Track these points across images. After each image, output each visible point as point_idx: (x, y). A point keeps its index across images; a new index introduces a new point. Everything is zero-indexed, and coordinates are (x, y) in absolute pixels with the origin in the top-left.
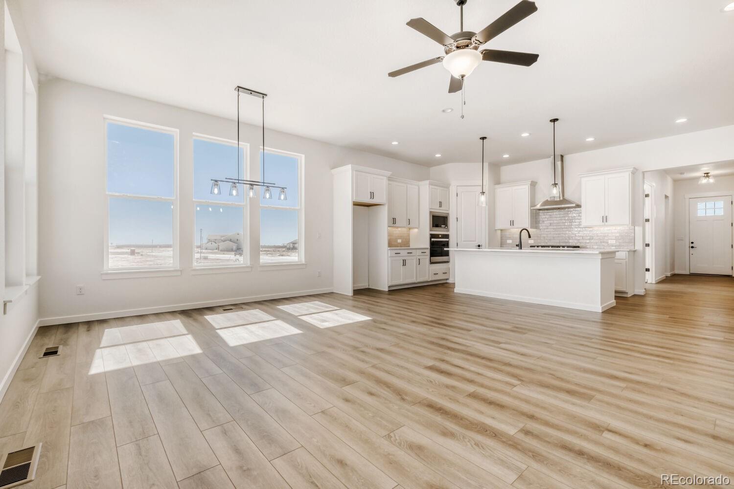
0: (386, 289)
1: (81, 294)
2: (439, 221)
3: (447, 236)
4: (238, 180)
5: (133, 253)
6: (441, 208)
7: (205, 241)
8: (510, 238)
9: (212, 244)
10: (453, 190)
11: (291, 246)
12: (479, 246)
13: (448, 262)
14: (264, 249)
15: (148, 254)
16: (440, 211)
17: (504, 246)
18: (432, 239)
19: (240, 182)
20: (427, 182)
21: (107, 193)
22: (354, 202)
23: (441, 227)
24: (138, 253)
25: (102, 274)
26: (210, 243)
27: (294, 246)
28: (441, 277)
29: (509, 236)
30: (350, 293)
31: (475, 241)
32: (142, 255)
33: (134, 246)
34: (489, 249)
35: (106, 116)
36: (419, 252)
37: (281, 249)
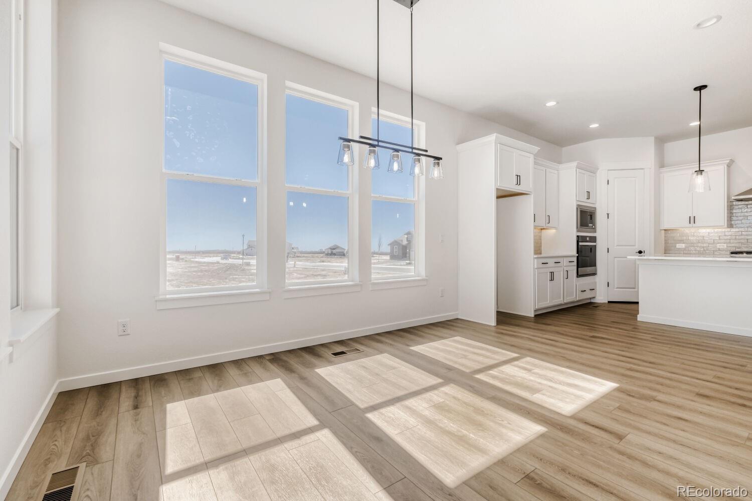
0: (533, 315)
1: (124, 334)
2: (586, 217)
3: (593, 239)
4: (378, 141)
5: (178, 259)
6: (588, 201)
7: (246, 247)
8: (681, 241)
9: (252, 249)
10: (602, 176)
11: (330, 252)
12: (640, 252)
13: (594, 274)
14: (303, 255)
15: (192, 260)
16: (587, 204)
17: (670, 252)
18: (580, 244)
19: (380, 144)
20: (575, 164)
21: (164, 170)
22: (497, 189)
23: (587, 226)
24: (183, 259)
25: (156, 301)
26: (251, 248)
27: (332, 252)
28: (587, 295)
29: (680, 239)
30: (492, 322)
31: (635, 246)
32: (186, 261)
33: (177, 252)
34: (655, 256)
35: (164, 46)
36: (566, 261)
37: (319, 255)
